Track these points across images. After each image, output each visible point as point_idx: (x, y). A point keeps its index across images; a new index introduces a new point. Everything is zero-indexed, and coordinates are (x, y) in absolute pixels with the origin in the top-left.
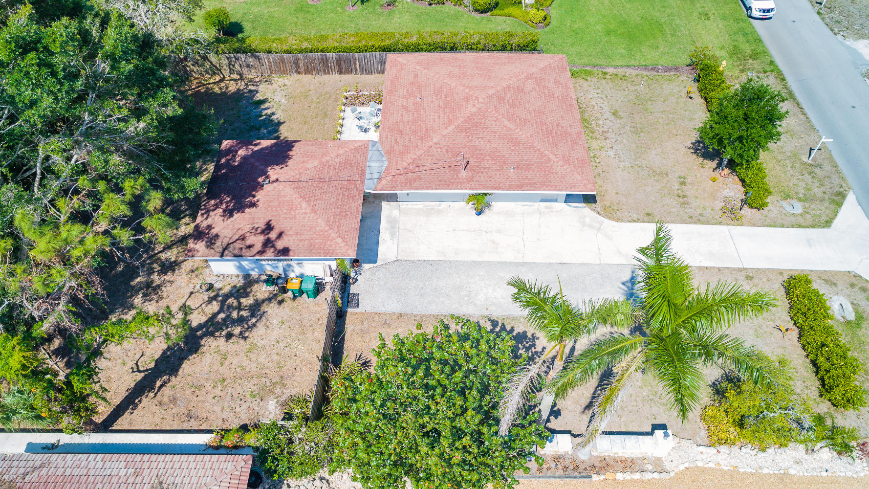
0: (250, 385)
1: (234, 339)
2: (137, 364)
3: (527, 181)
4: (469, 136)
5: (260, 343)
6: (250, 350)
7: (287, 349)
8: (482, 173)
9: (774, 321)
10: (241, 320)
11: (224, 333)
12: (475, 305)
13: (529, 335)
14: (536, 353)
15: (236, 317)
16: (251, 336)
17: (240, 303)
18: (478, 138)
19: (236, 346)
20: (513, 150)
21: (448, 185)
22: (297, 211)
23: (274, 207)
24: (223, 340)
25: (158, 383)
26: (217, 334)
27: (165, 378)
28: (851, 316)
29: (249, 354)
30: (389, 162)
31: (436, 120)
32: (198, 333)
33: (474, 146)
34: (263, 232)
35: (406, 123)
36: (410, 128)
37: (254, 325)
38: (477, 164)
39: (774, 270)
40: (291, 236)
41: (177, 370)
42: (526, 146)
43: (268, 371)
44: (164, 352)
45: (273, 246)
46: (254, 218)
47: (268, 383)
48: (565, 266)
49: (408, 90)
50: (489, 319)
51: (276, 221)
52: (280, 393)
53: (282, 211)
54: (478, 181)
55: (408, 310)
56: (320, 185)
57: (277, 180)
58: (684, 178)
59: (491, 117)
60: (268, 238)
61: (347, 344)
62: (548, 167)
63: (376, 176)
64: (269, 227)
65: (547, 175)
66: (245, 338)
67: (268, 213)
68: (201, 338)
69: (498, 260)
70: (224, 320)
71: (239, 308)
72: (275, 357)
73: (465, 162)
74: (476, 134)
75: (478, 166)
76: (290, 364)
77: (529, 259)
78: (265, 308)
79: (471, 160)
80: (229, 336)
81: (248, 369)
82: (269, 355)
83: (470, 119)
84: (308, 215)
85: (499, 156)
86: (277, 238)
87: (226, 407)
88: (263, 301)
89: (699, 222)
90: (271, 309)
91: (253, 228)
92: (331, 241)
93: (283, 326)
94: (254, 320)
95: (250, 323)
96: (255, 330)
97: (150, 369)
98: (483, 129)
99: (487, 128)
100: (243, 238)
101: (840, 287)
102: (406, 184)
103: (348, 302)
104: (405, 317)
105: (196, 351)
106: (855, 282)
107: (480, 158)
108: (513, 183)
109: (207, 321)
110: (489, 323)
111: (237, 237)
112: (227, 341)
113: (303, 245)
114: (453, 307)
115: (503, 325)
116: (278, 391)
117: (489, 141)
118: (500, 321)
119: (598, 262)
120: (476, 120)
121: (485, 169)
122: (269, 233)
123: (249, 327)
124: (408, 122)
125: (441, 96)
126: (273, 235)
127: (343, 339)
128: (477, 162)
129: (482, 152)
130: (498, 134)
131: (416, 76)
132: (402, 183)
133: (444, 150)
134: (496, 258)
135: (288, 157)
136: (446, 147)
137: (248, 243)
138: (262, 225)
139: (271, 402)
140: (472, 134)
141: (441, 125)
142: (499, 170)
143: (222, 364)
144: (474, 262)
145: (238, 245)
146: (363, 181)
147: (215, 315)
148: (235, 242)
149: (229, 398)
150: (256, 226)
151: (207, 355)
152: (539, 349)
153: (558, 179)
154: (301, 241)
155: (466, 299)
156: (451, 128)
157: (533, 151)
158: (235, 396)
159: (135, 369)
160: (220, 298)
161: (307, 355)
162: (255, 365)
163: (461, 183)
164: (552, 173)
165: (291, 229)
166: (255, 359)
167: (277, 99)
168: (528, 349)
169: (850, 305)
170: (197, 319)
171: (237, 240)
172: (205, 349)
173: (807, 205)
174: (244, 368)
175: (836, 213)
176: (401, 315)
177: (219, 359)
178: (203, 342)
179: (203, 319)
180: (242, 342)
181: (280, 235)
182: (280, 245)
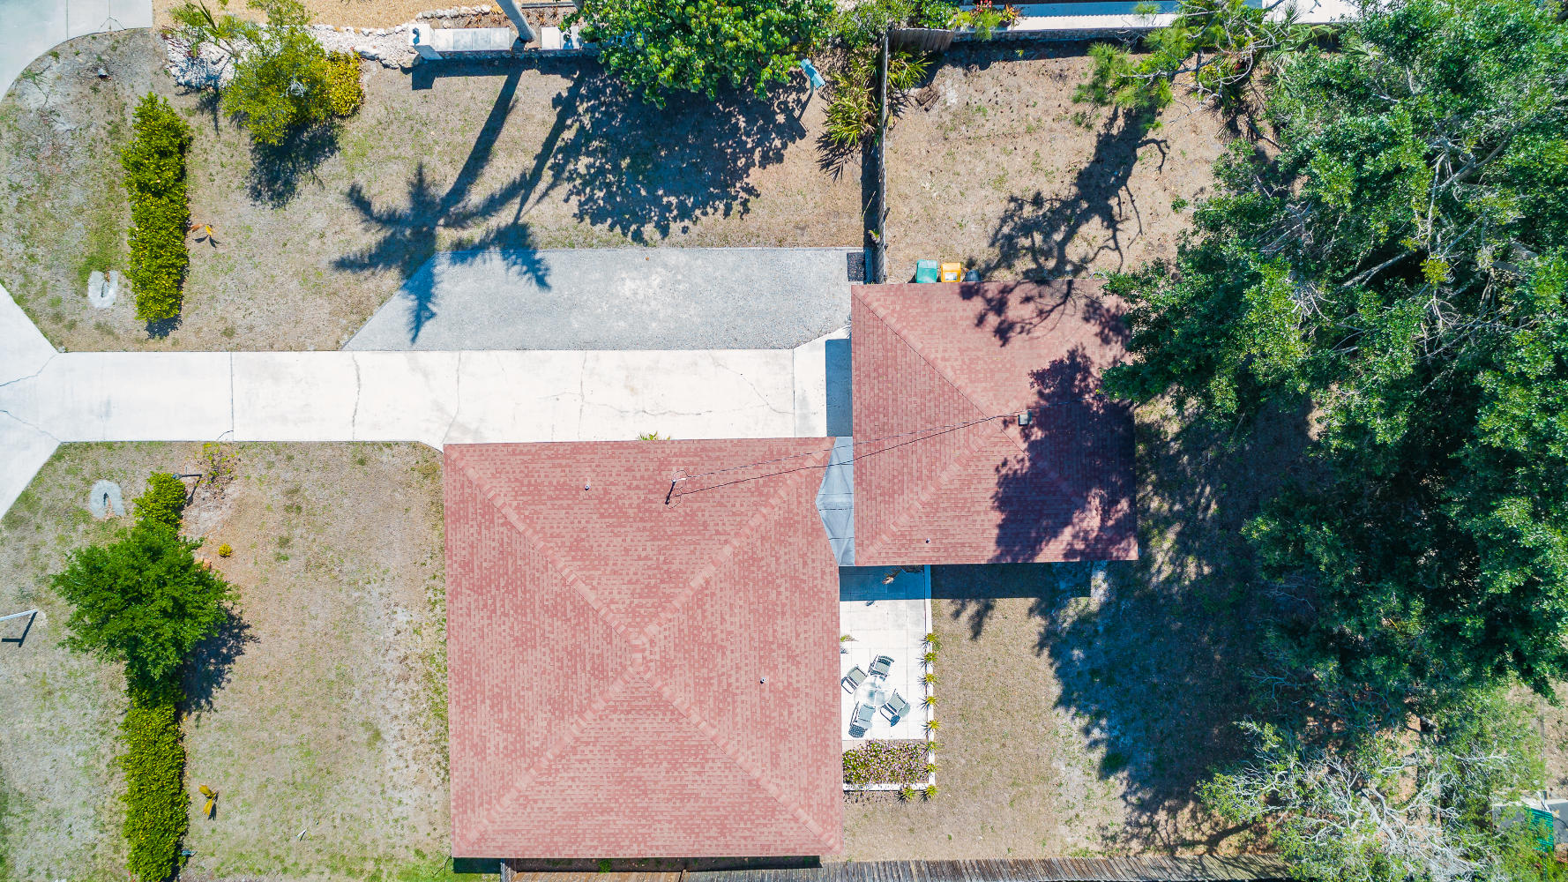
0: (989, 125)
1: (1030, 196)
2: (1164, 154)
3: (564, 462)
4: (665, 562)
5: (988, 191)
6: (1001, 180)
7: (945, 182)
8: (642, 478)
9: (216, 254)
10: (1027, 228)
11: (1047, 206)
12: (665, 266)
13: (587, 220)
14: (578, 194)
15: (1035, 234)
16: (1005, 202)
17: (1035, 260)
18: (646, 558)
19: (1024, 185)
20: (583, 530)
21: (703, 449)
22: (959, 362)
23: (1000, 370)
24: (1046, 195)
25: (1121, 122)
26: (1057, 205)
27: (1115, 132)
28: (96, 277)
29: (1002, 173)
30: (813, 506)
31: (727, 609)
32: (1085, 205)
33: (654, 539)
34: (1011, 326)
35: (787, 608)
36: (779, 593)
37: (1004, 221)
38: (651, 497)
39: (186, 349)
40: (961, 318)
41: (1099, 142)
42: (559, 541)
43: (968, 148)
44: (1128, 174)
45: (989, 301)
46: (1031, 348)
47: (963, 128)
48: (519, 345)
49: (790, 713)
50: (646, 244)
51: (993, 344)
52: (943, 114)
53: (985, 362)
54: (651, 460)
55: (770, 253)
56: (929, 426)
57: (1006, 423)
58: (279, 558)
59: (619, 610)
60: (999, 315)
61: (858, 193)
62: (524, 494)
63: (835, 471)
64: (1003, 333)
65: (527, 476)
66: (1013, 199)
67: (1009, 357)
68: (1078, 198)
69: (626, 353)
70: (1055, 229)
71: (1034, 251)
72: (961, 169)
73: (673, 500)
74: (649, 568)
75: (650, 492)
76: (939, 161)
77: (576, 355)
78: (994, 254)
79: (661, 505)
80: (1037, 201)
81: (997, 149)
82: (972, 172)
83: (660, 605)
84: (939, 356)
85: (610, 516)
86: (985, 314)
87: (1015, 91)
88: (997, 266)
89: (277, 448)
90: (984, 252)
91: (1029, 332)
92: (894, 311)
93: (959, 220)
94: (1006, 230)
95: (1011, 224)
96: (1002, 214)
97: (1140, 146)
98: (638, 581)
99: (630, 582)
100: (1043, 314)
101: (93, 322)
102: (779, 452)
103: (864, 263)
104: (773, 241)
105: (1081, 174)
106: (65, 332)
107: (646, 510)
108: (589, 457)
109: (1078, 225)
110: (646, 237)
111: (1053, 315)
112: (1039, 194)
113: (939, 302)
114: (699, 262)
115: (625, 234)
116: (947, 118)
117: (627, 550)
118: (629, 238)
119: (464, 354)
120: (651, 601)
121: (638, 487)
122: (1001, 323)
123: (1011, 217)
124: (783, 613)
125: (720, 682)
126: (993, 320)
127: (865, 202)
128: (651, 501)
129: (641, 525)
130: (609, 569)
131: (775, 756)
132: (787, 453)
133: (711, 527)
134: (630, 355)
135: (1002, 502)
136: (707, 534)
137: (1031, 306)
138: (1016, 339)
139: (954, 101)
140: (658, 568)
141: (718, 592)
142: (612, 484)
143: (1036, 154)
144: (667, 348)
145: (1048, 302)
146: (858, 458)
147: (1069, 237)
148: (1054, 308)
149: (1015, 105)
150: (1024, 334)
151: (1062, 168)
152: (574, 200)
153: (508, 468)
154: (944, 310)
155: (680, 277)
156: (697, 582)
157: (547, 530)
158: (1006, 109)
159: (1163, 145)
160: (1069, 268)
161: (914, 174)
162: (990, 156)
163: (681, 456)
164: (516, 480)
165: (964, 332)
166: (990, 166)
167: (1076, 775)
168: (591, 199)
169: (90, 294)
170: (1094, 228)
171: (1051, 311)
172: (1068, 179)
173: (79, 503)
174: (1004, 151)
175: (38, 480)
176: (780, 243)
177: (1043, 162)
178: (1074, 190)
179: (1084, 229)
180: (1017, 194)
181: (981, 320)
182: (977, 304)
